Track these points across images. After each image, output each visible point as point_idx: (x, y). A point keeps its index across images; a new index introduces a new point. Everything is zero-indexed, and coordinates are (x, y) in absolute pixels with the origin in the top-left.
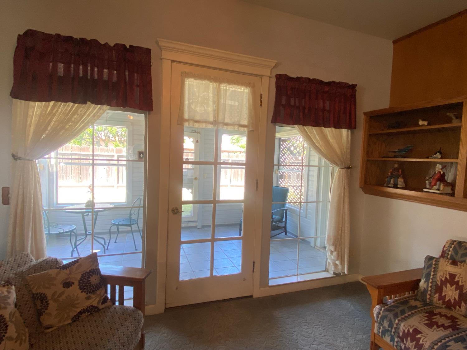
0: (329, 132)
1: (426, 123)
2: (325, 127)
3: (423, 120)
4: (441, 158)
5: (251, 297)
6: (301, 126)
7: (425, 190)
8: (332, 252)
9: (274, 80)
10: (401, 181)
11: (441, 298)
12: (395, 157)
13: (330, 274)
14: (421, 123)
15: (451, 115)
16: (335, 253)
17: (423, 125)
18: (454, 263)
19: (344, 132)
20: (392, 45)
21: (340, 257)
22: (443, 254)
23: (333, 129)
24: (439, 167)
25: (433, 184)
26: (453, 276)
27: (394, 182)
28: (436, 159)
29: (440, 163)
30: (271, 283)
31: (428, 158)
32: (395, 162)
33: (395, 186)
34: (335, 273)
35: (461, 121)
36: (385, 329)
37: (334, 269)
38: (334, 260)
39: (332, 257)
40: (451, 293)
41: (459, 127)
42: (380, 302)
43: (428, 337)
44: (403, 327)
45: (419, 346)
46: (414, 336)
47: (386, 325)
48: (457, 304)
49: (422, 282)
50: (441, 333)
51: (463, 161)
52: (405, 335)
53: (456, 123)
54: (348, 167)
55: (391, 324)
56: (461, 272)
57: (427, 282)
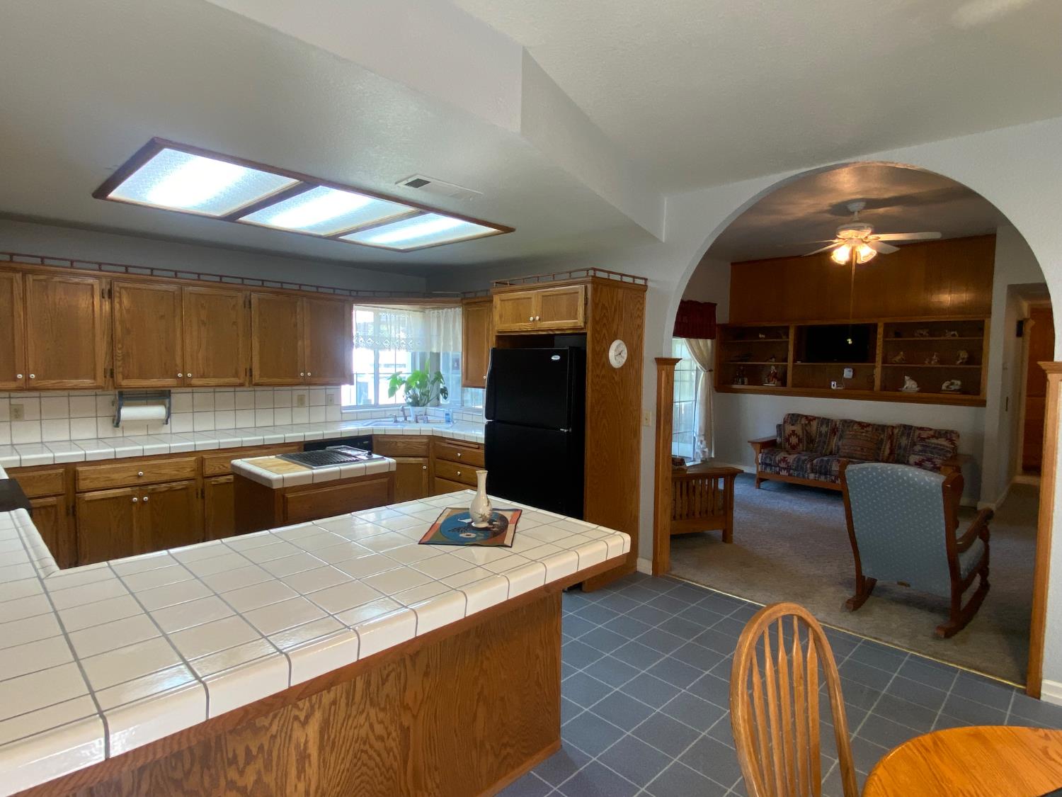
0: (701, 341)
1: (763, 336)
3: (762, 334)
6: (688, 339)
7: (765, 385)
8: (701, 442)
10: (746, 380)
11: (790, 443)
12: (740, 361)
13: (699, 461)
14: (761, 336)
15: (781, 332)
16: (704, 442)
17: (762, 338)
18: (793, 425)
19: (709, 341)
21: (709, 446)
22: (785, 422)
23: (704, 340)
24: (773, 367)
25: (769, 380)
26: (793, 431)
27: (741, 380)
28: (771, 362)
29: (774, 365)
31: (765, 361)
32: (740, 365)
33: (743, 383)
34: (702, 461)
35: (788, 338)
36: (767, 465)
37: (702, 457)
38: (703, 448)
39: (702, 446)
40: (794, 440)
41: (787, 342)
42: (760, 453)
43: (791, 458)
44: (778, 458)
45: (787, 463)
46: (784, 460)
47: (768, 461)
48: (798, 445)
49: (779, 440)
50: (795, 456)
51: (792, 363)
52: (780, 462)
53: (784, 339)
54: (710, 371)
55: (771, 460)
56: (798, 428)
57: (781, 437)
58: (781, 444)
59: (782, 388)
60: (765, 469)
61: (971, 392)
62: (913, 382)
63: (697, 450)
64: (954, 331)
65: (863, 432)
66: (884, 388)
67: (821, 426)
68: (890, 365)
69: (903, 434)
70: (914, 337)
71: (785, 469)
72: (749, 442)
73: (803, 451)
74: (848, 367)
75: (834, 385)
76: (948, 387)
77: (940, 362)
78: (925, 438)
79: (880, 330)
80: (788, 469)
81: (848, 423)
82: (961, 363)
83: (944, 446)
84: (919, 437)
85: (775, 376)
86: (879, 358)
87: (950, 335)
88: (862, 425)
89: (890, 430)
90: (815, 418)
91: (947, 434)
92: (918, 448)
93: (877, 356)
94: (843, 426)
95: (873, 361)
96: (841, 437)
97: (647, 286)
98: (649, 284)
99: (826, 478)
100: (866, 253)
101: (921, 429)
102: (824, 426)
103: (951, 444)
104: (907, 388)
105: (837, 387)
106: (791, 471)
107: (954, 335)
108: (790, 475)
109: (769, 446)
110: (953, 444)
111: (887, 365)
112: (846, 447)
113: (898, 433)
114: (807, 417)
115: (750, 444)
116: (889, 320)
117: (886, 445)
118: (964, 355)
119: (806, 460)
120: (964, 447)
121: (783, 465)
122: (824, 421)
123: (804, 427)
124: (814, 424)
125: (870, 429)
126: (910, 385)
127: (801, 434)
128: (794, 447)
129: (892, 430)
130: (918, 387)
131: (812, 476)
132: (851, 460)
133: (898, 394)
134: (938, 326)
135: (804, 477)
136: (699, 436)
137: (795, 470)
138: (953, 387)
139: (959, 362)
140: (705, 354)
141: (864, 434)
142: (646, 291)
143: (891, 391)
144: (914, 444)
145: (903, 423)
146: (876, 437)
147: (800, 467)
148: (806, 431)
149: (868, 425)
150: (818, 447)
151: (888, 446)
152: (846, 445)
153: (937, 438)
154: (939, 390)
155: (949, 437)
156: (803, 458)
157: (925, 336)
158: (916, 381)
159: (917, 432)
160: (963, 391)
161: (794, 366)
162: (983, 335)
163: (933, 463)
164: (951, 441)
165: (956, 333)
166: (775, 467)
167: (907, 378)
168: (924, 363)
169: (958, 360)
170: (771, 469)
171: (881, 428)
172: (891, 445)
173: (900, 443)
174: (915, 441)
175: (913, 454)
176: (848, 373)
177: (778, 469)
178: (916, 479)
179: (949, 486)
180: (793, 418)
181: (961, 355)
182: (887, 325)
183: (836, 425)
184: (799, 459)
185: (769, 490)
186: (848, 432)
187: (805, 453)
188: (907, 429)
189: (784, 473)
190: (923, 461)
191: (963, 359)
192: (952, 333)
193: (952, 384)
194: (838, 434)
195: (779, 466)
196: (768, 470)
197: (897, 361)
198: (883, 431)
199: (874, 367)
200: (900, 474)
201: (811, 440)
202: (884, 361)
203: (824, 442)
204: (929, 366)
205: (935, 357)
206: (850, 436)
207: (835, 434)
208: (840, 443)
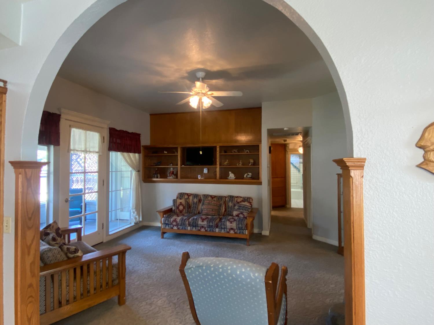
0: (131, 155)
1: (166, 152)
2: (130, 153)
3: (166, 151)
4: (173, 166)
5: (102, 242)
6: (122, 153)
7: (168, 178)
8: (134, 212)
9: (108, 130)
10: (159, 175)
11: (179, 210)
12: (156, 165)
13: (133, 224)
14: (165, 152)
15: (174, 150)
16: (136, 213)
18: (181, 199)
19: (137, 155)
20: (149, 116)
21: (138, 214)
22: (177, 198)
23: (133, 154)
24: (172, 169)
25: (171, 175)
26: (181, 203)
27: (157, 176)
28: (171, 166)
29: (172, 167)
30: (110, 233)
31: (168, 165)
32: (156, 168)
33: (157, 178)
34: (135, 223)
35: (178, 153)
36: (166, 224)
37: (134, 221)
38: (135, 216)
39: (134, 215)
40: (181, 208)
41: (177, 155)
42: (163, 217)
43: (179, 219)
44: (172, 220)
45: (177, 222)
46: (175, 220)
47: (167, 222)
48: (183, 210)
49: (173, 208)
50: (181, 217)
51: (180, 166)
52: (173, 222)
53: (176, 154)
54: (139, 171)
55: (168, 221)
56: (183, 201)
57: (174, 207)
58: (175, 210)
59: (175, 180)
60: (166, 226)
61: (256, 179)
62: (233, 174)
63: (132, 218)
64: (248, 150)
65: (212, 201)
66: (221, 178)
67: (194, 198)
68: (223, 166)
69: (230, 200)
70: (232, 153)
71: (175, 225)
72: (157, 212)
73: (185, 213)
74: (205, 168)
75: (199, 177)
76: (246, 176)
77: (243, 165)
78: (239, 202)
79: (218, 149)
80: (177, 225)
81: (206, 196)
82: (251, 165)
83: (247, 206)
84: (237, 201)
85: (173, 173)
86: (218, 163)
87: (246, 152)
88: (213, 197)
89: (224, 199)
90: (191, 194)
91: (248, 199)
92: (236, 207)
93: (217, 162)
94: (204, 198)
95: (216, 165)
96: (203, 204)
97: (6, 89)
98: (9, 86)
99: (196, 229)
100: (207, 103)
101: (237, 197)
102: (195, 199)
103: (250, 204)
104: (230, 177)
105: (201, 178)
106: (179, 226)
107: (247, 152)
108: (178, 229)
109: (169, 212)
110: (251, 204)
111: (222, 166)
112: (205, 210)
113: (228, 200)
114: (187, 194)
115: (158, 213)
116: (221, 145)
117: (223, 206)
118: (252, 161)
119: (186, 219)
120: (255, 205)
121: (174, 223)
122: (196, 196)
123: (186, 200)
124: (191, 198)
125: (215, 199)
126: (232, 176)
127: (184, 204)
128: (181, 212)
129: (225, 199)
130: (235, 176)
131: (189, 228)
132: (208, 216)
133: (227, 180)
134: (241, 148)
135: (185, 229)
136: (133, 209)
137: (181, 226)
138: (249, 176)
139: (250, 165)
140: (134, 162)
141: (213, 202)
142: (5, 93)
143: (223, 179)
144: (235, 205)
145: (230, 195)
146: (218, 203)
147: (183, 224)
148: (187, 202)
149: (215, 197)
150: (193, 210)
151: (224, 208)
152: (205, 209)
153: (244, 202)
154: (243, 178)
155: (249, 201)
156: (185, 218)
157: (236, 153)
158: (234, 174)
159: (236, 199)
160: (252, 178)
161: (181, 168)
162: (259, 152)
163: (243, 215)
164: (250, 203)
165: (248, 151)
166: (171, 225)
167: (230, 172)
168: (237, 165)
169: (250, 163)
170: (169, 226)
171: (220, 198)
172: (225, 206)
173: (229, 205)
174: (235, 203)
175: (235, 211)
176: (205, 171)
177: (172, 226)
178: (243, 276)
179: (271, 282)
180: (181, 195)
181: (251, 161)
182: (220, 147)
183: (201, 198)
184: (183, 219)
185: (168, 239)
186: (206, 202)
187: (186, 214)
188: (231, 197)
189: (175, 228)
190: (239, 214)
191: (252, 163)
192: (247, 151)
193: (248, 175)
194: (202, 202)
195: (173, 224)
196: (167, 227)
197: (226, 164)
198: (221, 199)
199: (216, 168)
200: (229, 271)
201: (189, 206)
202: (220, 165)
203: (196, 207)
204: (238, 166)
205: (240, 162)
206: (207, 204)
207: (200, 202)
208: (203, 208)
